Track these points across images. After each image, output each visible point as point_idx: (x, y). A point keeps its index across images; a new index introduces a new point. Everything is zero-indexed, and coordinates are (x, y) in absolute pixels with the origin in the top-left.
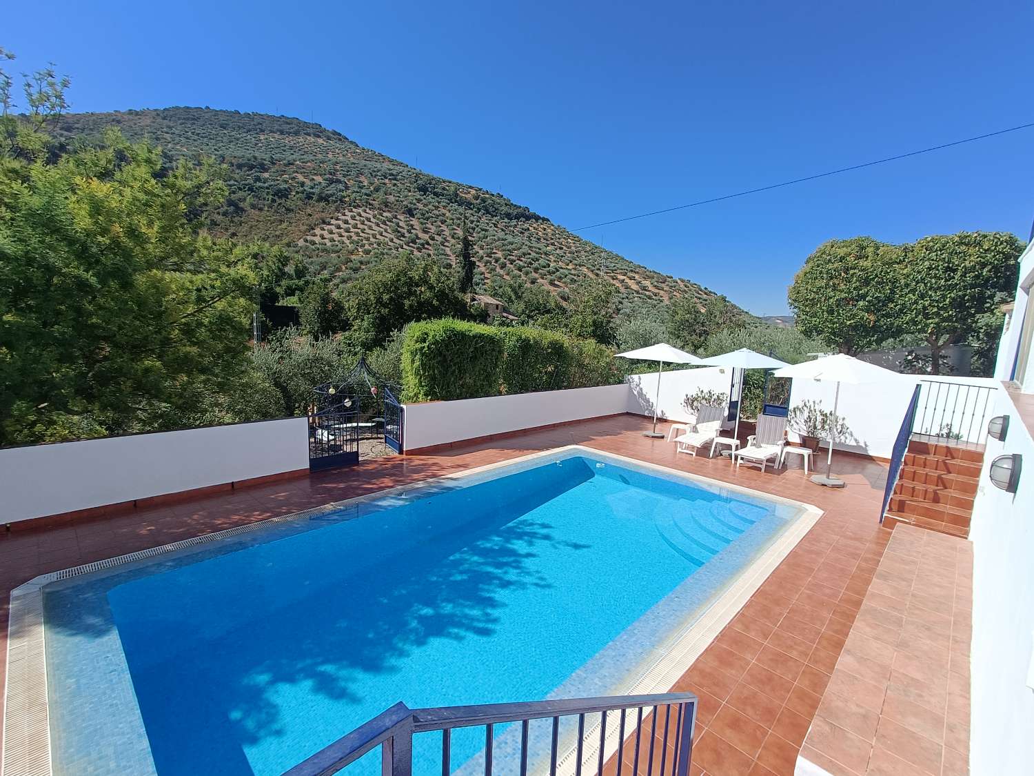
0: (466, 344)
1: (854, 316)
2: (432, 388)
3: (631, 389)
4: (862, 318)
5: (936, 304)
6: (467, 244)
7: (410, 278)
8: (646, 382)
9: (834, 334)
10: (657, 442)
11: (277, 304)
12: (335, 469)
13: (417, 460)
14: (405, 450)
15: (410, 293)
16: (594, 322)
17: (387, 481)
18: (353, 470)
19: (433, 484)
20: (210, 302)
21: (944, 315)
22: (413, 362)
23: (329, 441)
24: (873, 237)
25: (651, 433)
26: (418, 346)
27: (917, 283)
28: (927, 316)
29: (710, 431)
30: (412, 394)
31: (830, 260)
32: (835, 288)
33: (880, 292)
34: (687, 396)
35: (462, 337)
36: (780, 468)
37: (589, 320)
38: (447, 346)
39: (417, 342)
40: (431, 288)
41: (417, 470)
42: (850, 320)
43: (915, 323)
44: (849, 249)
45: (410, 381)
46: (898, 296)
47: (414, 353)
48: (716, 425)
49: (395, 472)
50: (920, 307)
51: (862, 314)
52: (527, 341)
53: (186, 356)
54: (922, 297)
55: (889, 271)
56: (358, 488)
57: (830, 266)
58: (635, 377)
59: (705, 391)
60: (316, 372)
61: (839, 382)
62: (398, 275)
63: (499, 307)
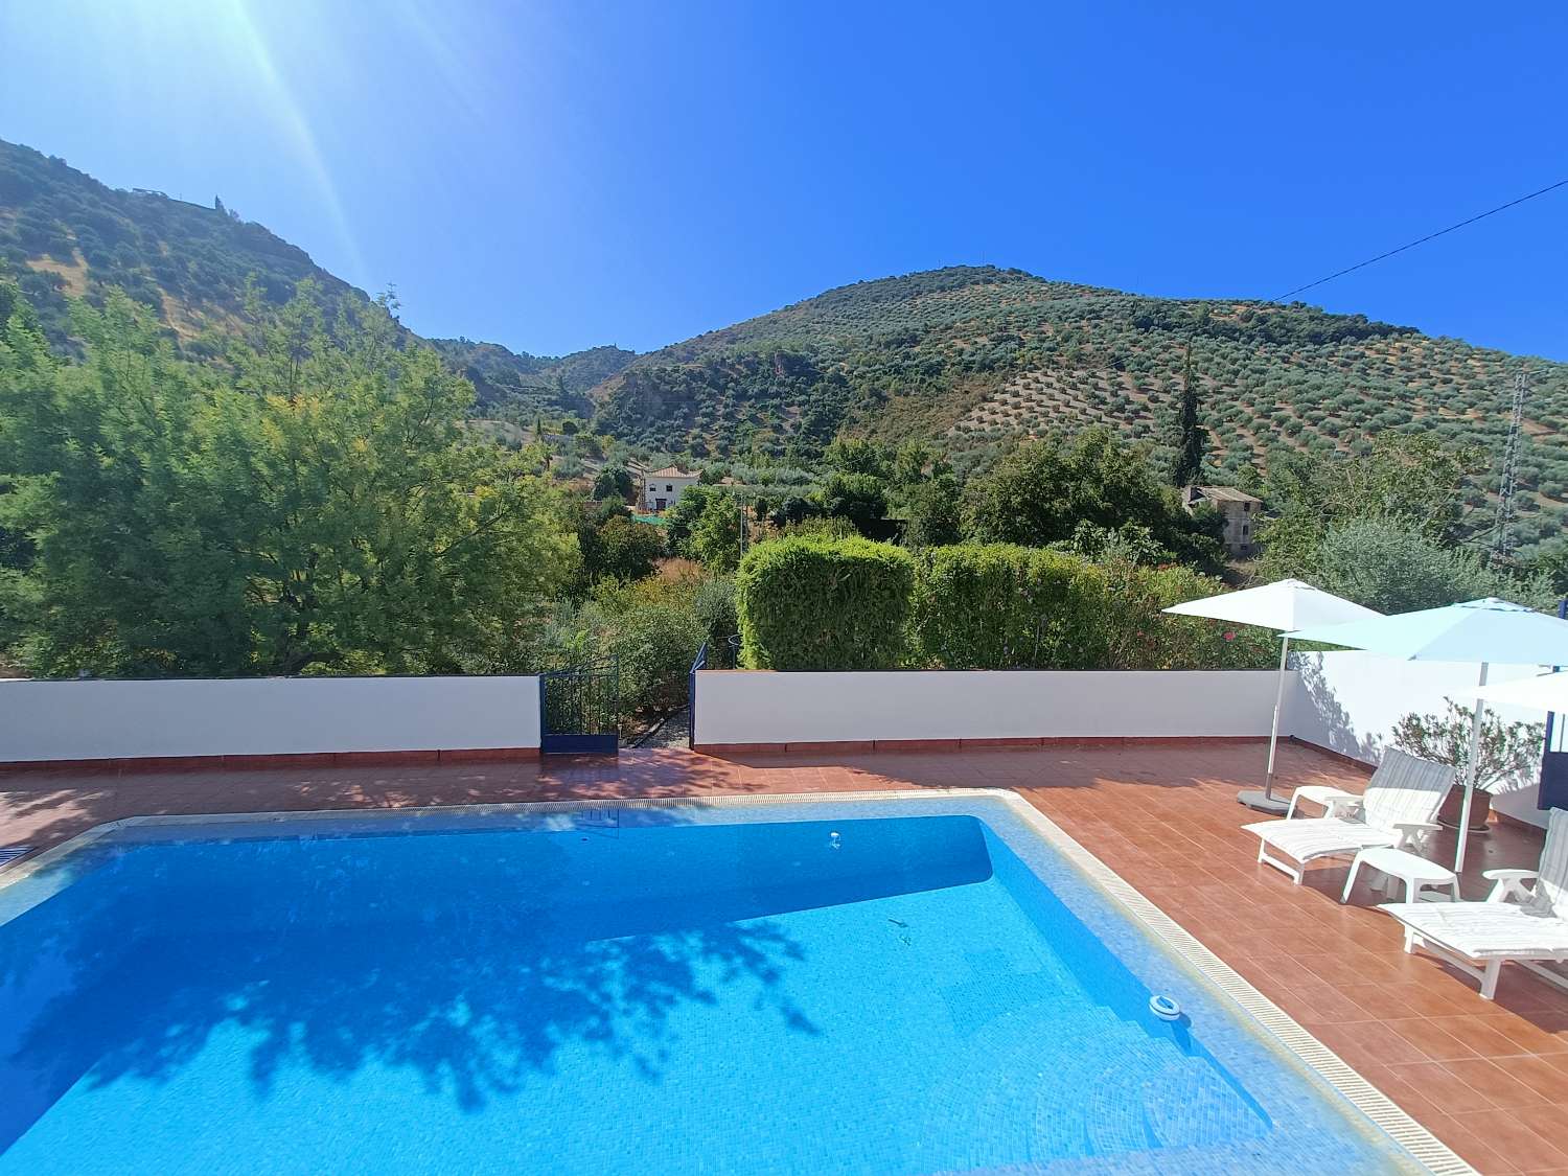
3: (1300, 680)
6: (1191, 399)
11: (883, 518)
12: (582, 756)
14: (695, 743)
25: (1258, 797)
30: (744, 657)
48: (1425, 808)
52: (971, 571)
63: (1252, 508)
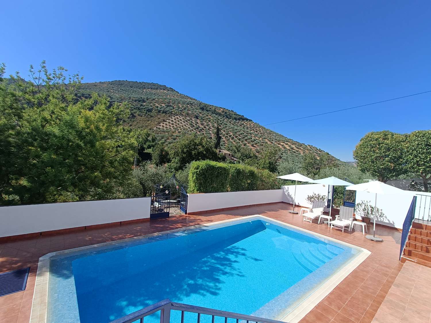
0: (214, 171)
1: (384, 164)
2: (200, 188)
3: (284, 192)
4: (387, 165)
5: (423, 160)
6: (218, 130)
7: (195, 143)
8: (290, 189)
9: (375, 172)
10: (295, 216)
11: (144, 152)
12: (159, 219)
13: (192, 217)
14: (187, 212)
15: (195, 149)
16: (269, 162)
17: (179, 225)
18: (167, 220)
19: (197, 228)
20: (120, 152)
21: (427, 165)
22: (193, 177)
23: (158, 207)
24: (390, 131)
25: (292, 211)
26: (196, 171)
27: (413, 150)
28: (419, 165)
29: (318, 212)
30: (192, 190)
31: (371, 140)
32: (374, 151)
33: (395, 154)
34: (308, 196)
35: (212, 168)
36: (351, 231)
37: (267, 161)
38: (206, 171)
39: (195, 169)
40: (203, 147)
41: (191, 222)
42: (382, 166)
43: (413, 168)
44: (380, 136)
45: (191, 185)
46: (404, 156)
47: (193, 174)
48: (321, 210)
49: (183, 221)
50: (415, 161)
51: (387, 163)
52: (239, 170)
53: (109, 172)
54: (416, 156)
55: (399, 145)
56: (168, 227)
57: (371, 142)
58: (286, 187)
59: (316, 194)
60: (156, 179)
61: (376, 194)
62: (191, 142)
63: (230, 155)
